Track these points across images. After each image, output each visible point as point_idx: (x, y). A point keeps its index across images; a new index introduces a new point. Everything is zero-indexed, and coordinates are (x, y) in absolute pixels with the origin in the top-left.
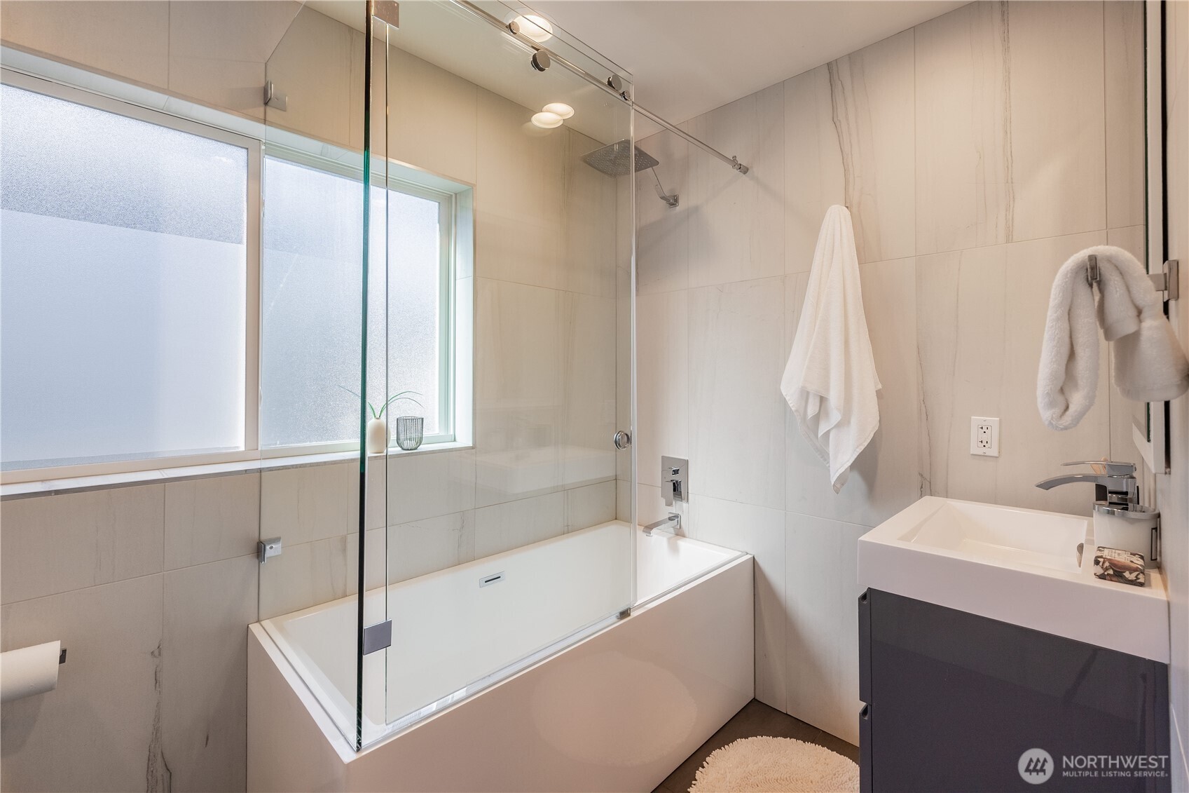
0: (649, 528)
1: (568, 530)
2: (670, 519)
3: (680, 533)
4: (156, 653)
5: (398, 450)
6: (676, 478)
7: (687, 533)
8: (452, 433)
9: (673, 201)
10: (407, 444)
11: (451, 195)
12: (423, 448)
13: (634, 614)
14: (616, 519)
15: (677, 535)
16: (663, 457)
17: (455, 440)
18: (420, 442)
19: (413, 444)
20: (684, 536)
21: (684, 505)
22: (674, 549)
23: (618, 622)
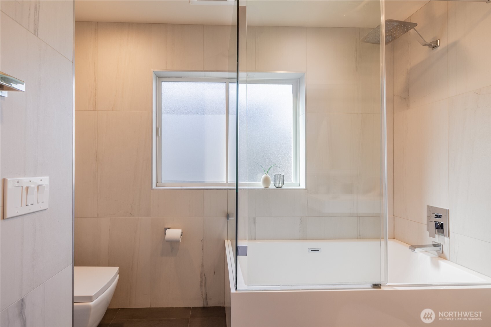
0: (413, 247)
1: (360, 237)
2: (434, 245)
3: (442, 256)
4: (202, 241)
5: (274, 187)
6: (438, 220)
7: (448, 257)
8: (298, 183)
9: (434, 46)
10: (278, 185)
11: (297, 80)
12: (283, 187)
13: (383, 288)
14: (394, 238)
15: (440, 257)
16: (428, 206)
17: (299, 186)
18: (283, 186)
19: (280, 185)
20: (445, 258)
21: (446, 238)
22: (437, 266)
23: (371, 288)
